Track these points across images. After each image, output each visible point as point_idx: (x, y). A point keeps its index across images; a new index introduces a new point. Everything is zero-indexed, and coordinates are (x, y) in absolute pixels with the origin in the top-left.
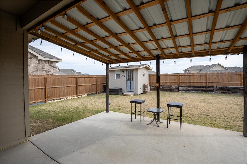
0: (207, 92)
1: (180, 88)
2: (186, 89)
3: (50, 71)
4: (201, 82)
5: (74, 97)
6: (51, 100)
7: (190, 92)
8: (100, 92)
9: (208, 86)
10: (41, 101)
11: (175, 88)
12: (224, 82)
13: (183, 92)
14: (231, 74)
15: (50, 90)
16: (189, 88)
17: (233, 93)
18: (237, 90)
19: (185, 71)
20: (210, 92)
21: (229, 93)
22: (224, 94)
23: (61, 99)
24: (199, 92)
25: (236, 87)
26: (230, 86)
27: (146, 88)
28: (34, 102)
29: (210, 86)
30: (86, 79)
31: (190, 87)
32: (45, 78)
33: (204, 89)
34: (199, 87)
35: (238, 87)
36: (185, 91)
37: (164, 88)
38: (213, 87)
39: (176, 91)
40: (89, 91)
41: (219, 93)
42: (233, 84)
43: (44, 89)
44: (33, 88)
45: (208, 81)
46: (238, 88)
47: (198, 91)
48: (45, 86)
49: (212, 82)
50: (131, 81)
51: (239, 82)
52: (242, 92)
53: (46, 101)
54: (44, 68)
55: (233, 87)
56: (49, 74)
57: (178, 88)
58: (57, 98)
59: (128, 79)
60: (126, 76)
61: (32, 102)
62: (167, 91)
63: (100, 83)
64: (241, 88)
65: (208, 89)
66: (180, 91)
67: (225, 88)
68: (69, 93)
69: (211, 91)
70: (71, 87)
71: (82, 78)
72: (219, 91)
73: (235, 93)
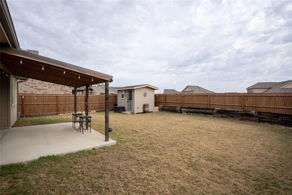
0: (207, 115)
1: (182, 109)
2: (188, 111)
3: (67, 91)
4: (203, 103)
5: (82, 112)
6: (62, 113)
7: (192, 114)
8: (111, 110)
9: (208, 109)
10: (54, 113)
11: (178, 109)
12: (225, 104)
13: (185, 113)
14: (232, 95)
15: (61, 105)
16: (191, 110)
17: (231, 117)
18: (235, 114)
19: (248, 89)
20: (209, 116)
21: (227, 117)
22: (222, 118)
23: (70, 113)
24: (199, 115)
25: (234, 111)
26: (228, 109)
27: (146, 107)
28: (49, 113)
29: (209, 109)
30: (95, 97)
31: (191, 108)
32: (57, 96)
33: (204, 111)
34: (199, 109)
35: (236, 110)
36: (187, 112)
37: (169, 109)
38: (213, 109)
39: (179, 113)
40: (99, 109)
41: (219, 117)
42: (234, 107)
43: (56, 105)
44: (48, 103)
45: (210, 103)
46: (236, 112)
47: (198, 113)
48: (57, 102)
49: (213, 104)
50: (131, 101)
51: (240, 105)
52: (240, 116)
53: (57, 113)
54: (62, 88)
55: (231, 110)
56: (66, 93)
57: (181, 109)
58: (67, 112)
59: (129, 98)
60: (127, 96)
61: (47, 113)
62: (172, 112)
63: (111, 102)
64: (239, 111)
65: (208, 111)
66: (182, 113)
67: (224, 111)
68: (78, 109)
69: (210, 113)
70: (80, 104)
71: (91, 97)
72: (218, 115)
73: (233, 117)
